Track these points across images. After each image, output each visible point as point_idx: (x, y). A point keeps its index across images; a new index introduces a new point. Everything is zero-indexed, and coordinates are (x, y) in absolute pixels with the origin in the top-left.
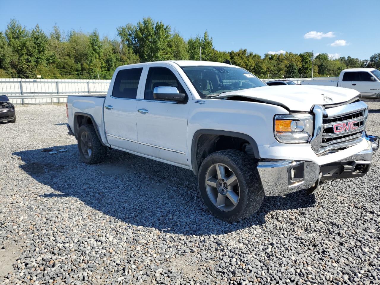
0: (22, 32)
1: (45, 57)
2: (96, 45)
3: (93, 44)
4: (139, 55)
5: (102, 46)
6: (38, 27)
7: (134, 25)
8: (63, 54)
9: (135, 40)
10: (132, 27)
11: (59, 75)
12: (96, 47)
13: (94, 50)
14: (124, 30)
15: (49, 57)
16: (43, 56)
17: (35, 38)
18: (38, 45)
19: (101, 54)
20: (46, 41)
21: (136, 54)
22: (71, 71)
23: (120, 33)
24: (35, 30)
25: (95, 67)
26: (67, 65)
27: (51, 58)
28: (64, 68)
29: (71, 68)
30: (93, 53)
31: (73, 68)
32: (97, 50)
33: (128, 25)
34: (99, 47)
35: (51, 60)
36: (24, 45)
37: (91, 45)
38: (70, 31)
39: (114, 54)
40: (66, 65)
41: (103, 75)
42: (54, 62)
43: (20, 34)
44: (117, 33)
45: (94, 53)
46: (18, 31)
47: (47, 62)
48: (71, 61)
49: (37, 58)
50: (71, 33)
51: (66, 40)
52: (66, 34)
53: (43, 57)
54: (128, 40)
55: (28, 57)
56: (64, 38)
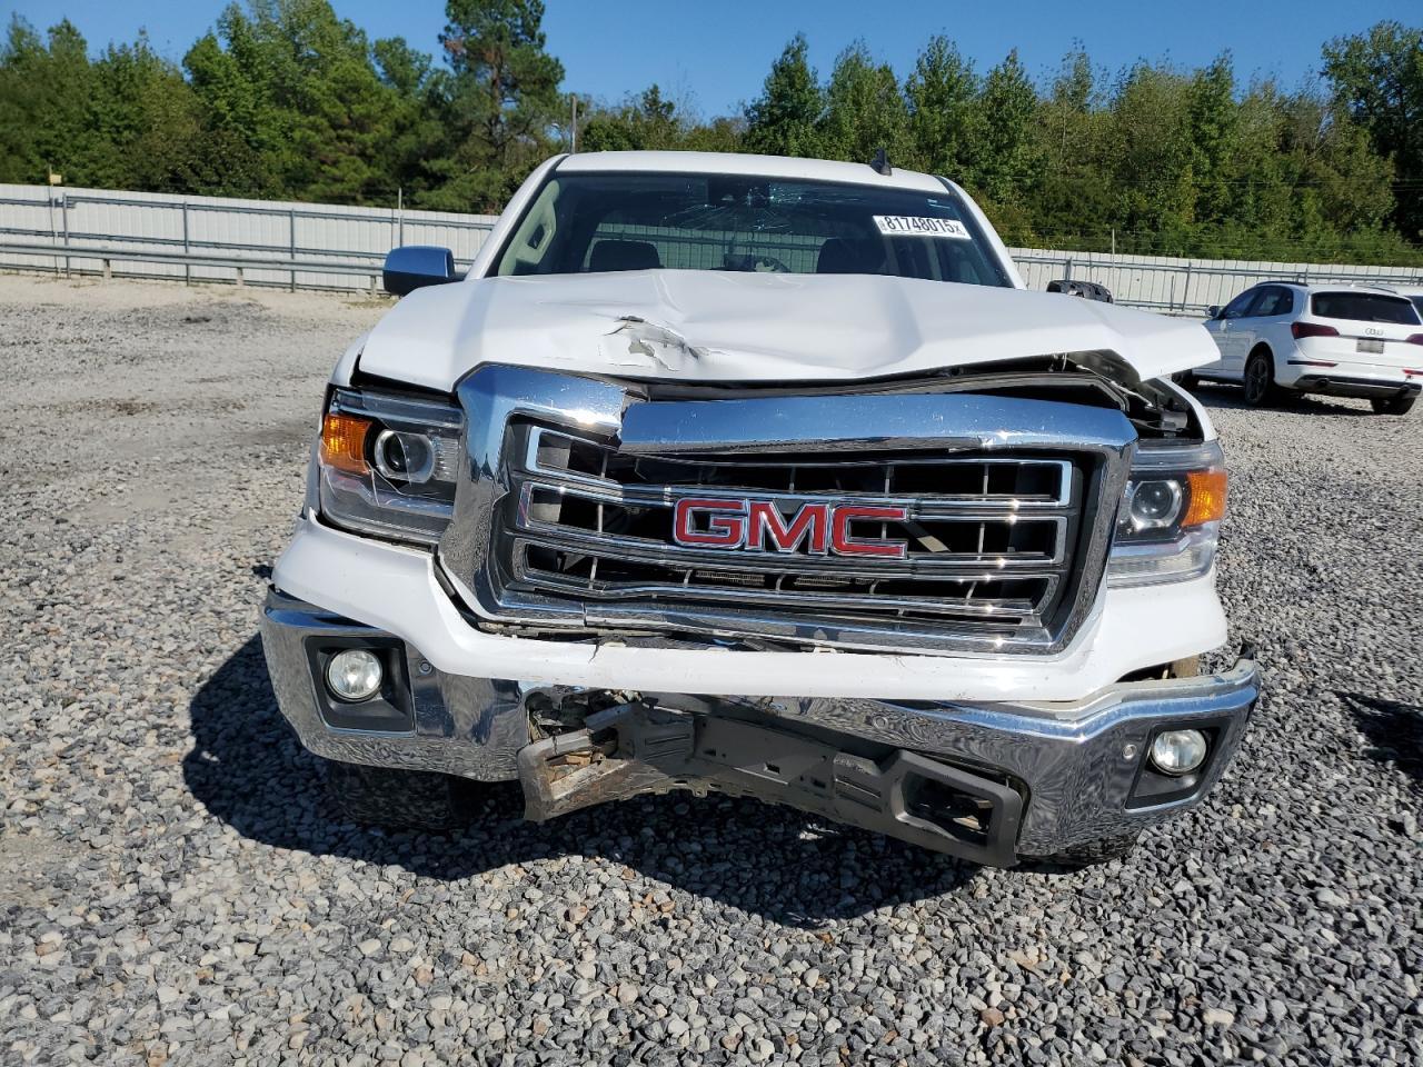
0: (958, 81)
1: (1013, 167)
2: (1211, 121)
3: (1198, 116)
4: (1395, 160)
5: (1234, 121)
6: (1014, 62)
7: (1406, 27)
8: (1078, 155)
9: (1399, 93)
10: (1398, 38)
11: (1027, 233)
12: (1212, 129)
13: (1199, 140)
14: (1356, 47)
15: (1025, 168)
16: (1006, 163)
17: (995, 99)
18: (1001, 123)
19: (1221, 155)
20: (1028, 109)
21: (1384, 153)
22: (1091, 221)
23: (1335, 67)
24: (1002, 71)
25: (1170, 209)
26: (1080, 196)
27: (1030, 172)
28: (1068, 206)
29: (1094, 210)
30: (1189, 153)
31: (1099, 207)
32: (1212, 138)
33: (1380, 27)
34: (1222, 128)
35: (1031, 177)
36: (954, 127)
37: (1188, 119)
38: (1129, 68)
39: (1279, 155)
40: (1075, 199)
41: (1192, 241)
42: (1037, 186)
43: (951, 88)
44: (1320, 65)
45: (1195, 150)
46: (945, 79)
47: (1015, 184)
48: (1098, 183)
49: (987, 172)
50: (1131, 76)
51: (1105, 103)
52: (1112, 80)
53: (1006, 169)
54: (1364, 93)
55: (958, 167)
56: (1102, 96)
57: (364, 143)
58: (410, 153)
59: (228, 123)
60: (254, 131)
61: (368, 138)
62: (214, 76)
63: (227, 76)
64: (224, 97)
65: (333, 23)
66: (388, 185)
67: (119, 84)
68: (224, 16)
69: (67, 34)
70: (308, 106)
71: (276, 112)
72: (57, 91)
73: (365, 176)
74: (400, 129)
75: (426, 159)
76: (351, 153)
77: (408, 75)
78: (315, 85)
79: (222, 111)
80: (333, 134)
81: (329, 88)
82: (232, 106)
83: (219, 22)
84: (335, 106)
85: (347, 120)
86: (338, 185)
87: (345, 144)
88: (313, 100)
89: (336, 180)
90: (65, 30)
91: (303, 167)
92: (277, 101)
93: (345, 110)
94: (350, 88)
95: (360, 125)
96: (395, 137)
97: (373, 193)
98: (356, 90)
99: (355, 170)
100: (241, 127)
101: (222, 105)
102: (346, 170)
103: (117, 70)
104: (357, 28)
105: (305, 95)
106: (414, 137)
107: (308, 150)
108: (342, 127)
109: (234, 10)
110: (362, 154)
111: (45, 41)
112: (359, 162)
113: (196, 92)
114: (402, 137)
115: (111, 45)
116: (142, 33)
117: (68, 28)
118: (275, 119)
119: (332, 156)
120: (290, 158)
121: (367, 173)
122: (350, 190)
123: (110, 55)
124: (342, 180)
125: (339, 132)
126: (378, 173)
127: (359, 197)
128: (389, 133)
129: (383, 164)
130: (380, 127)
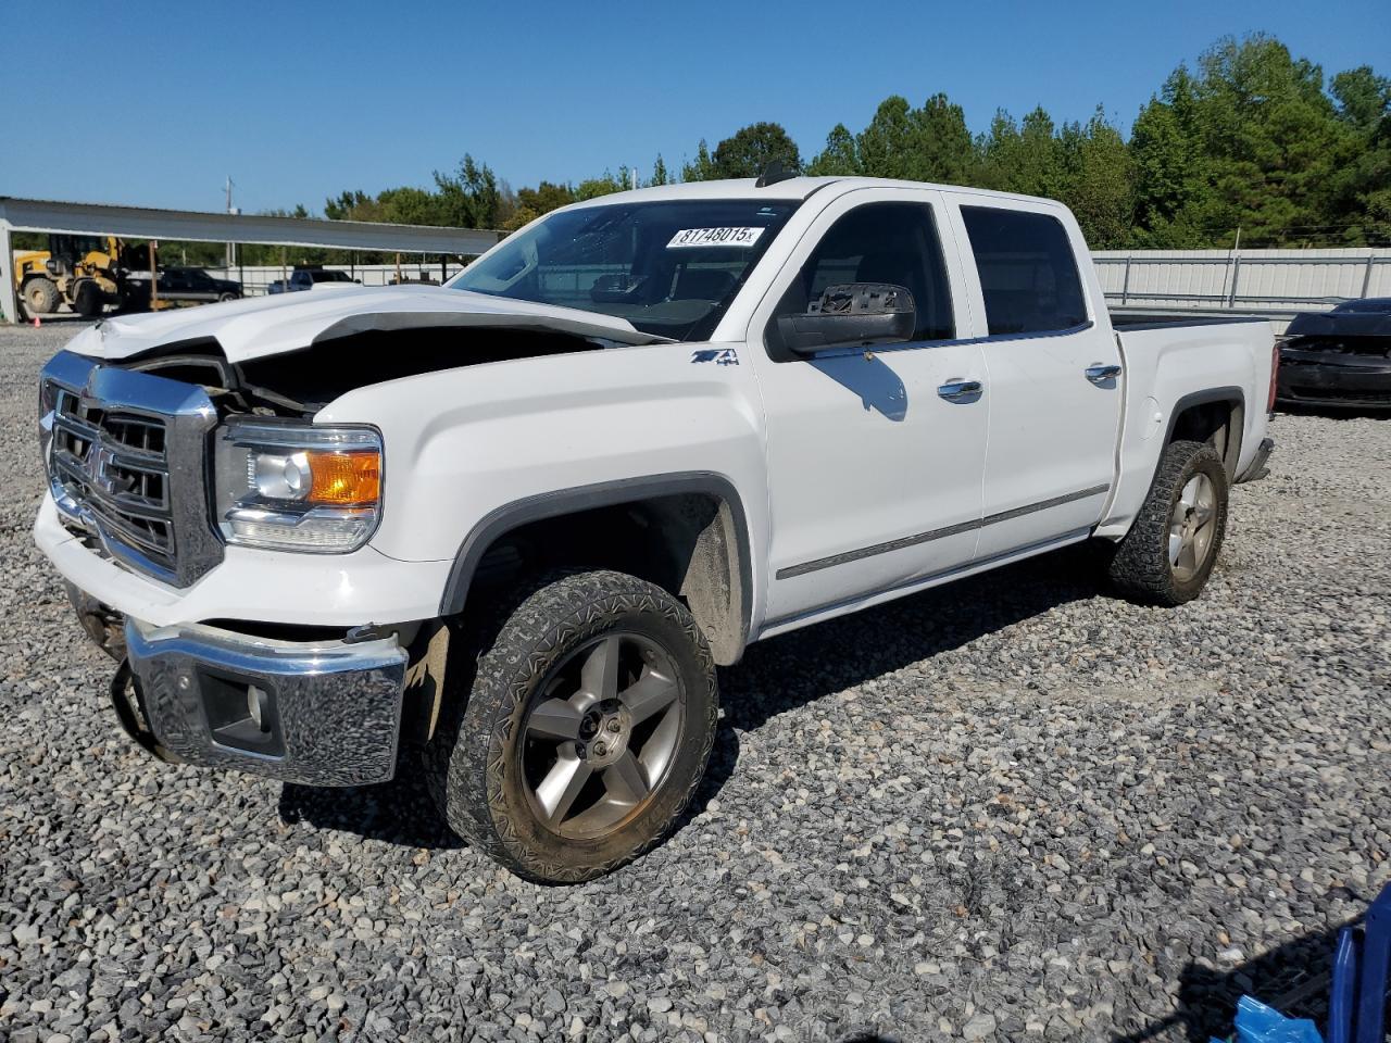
57: (1295, 182)
58: (1348, 187)
59: (1157, 180)
60: (1181, 184)
61: (1301, 177)
62: (1151, 139)
63: (1164, 135)
64: (1157, 156)
65: (1286, 65)
66: (1317, 224)
67: (1068, 157)
68: (1170, 81)
69: (1039, 120)
70: (1242, 152)
71: (1209, 163)
72: (1017, 170)
73: (1289, 217)
74: (1340, 162)
75: (1366, 193)
76: (1282, 194)
77: (1368, 105)
78: (1253, 131)
79: (1153, 170)
80: (1262, 177)
81: (1267, 132)
82: (1164, 164)
83: (1164, 86)
84: (1269, 149)
85: (1280, 161)
86: (1260, 229)
87: (1274, 185)
88: (1248, 146)
89: (1257, 223)
90: (1037, 117)
91: (1226, 213)
92: (1212, 153)
93: (1280, 151)
94: (1289, 127)
95: (1294, 165)
96: (1333, 171)
97: (1298, 234)
98: (1295, 129)
99: (1280, 212)
100: (1168, 182)
101: (1154, 164)
102: (1269, 212)
103: (1067, 146)
104: (1314, 65)
105: (1241, 142)
106: (1353, 170)
107: (1232, 196)
108: (1274, 169)
109: (1181, 72)
110: (1292, 195)
111: (1020, 127)
112: (1287, 202)
113: (1133, 155)
114: (1340, 172)
115: (1065, 124)
116: (1099, 109)
117: (1041, 114)
118: (1205, 169)
119: (1257, 200)
120: (1214, 206)
121: (1293, 212)
122: (1270, 232)
123: (1064, 134)
124: (1264, 224)
125: (1270, 174)
126: (1305, 212)
127: (1282, 239)
128: (1326, 169)
129: (1314, 203)
130: (1317, 164)
